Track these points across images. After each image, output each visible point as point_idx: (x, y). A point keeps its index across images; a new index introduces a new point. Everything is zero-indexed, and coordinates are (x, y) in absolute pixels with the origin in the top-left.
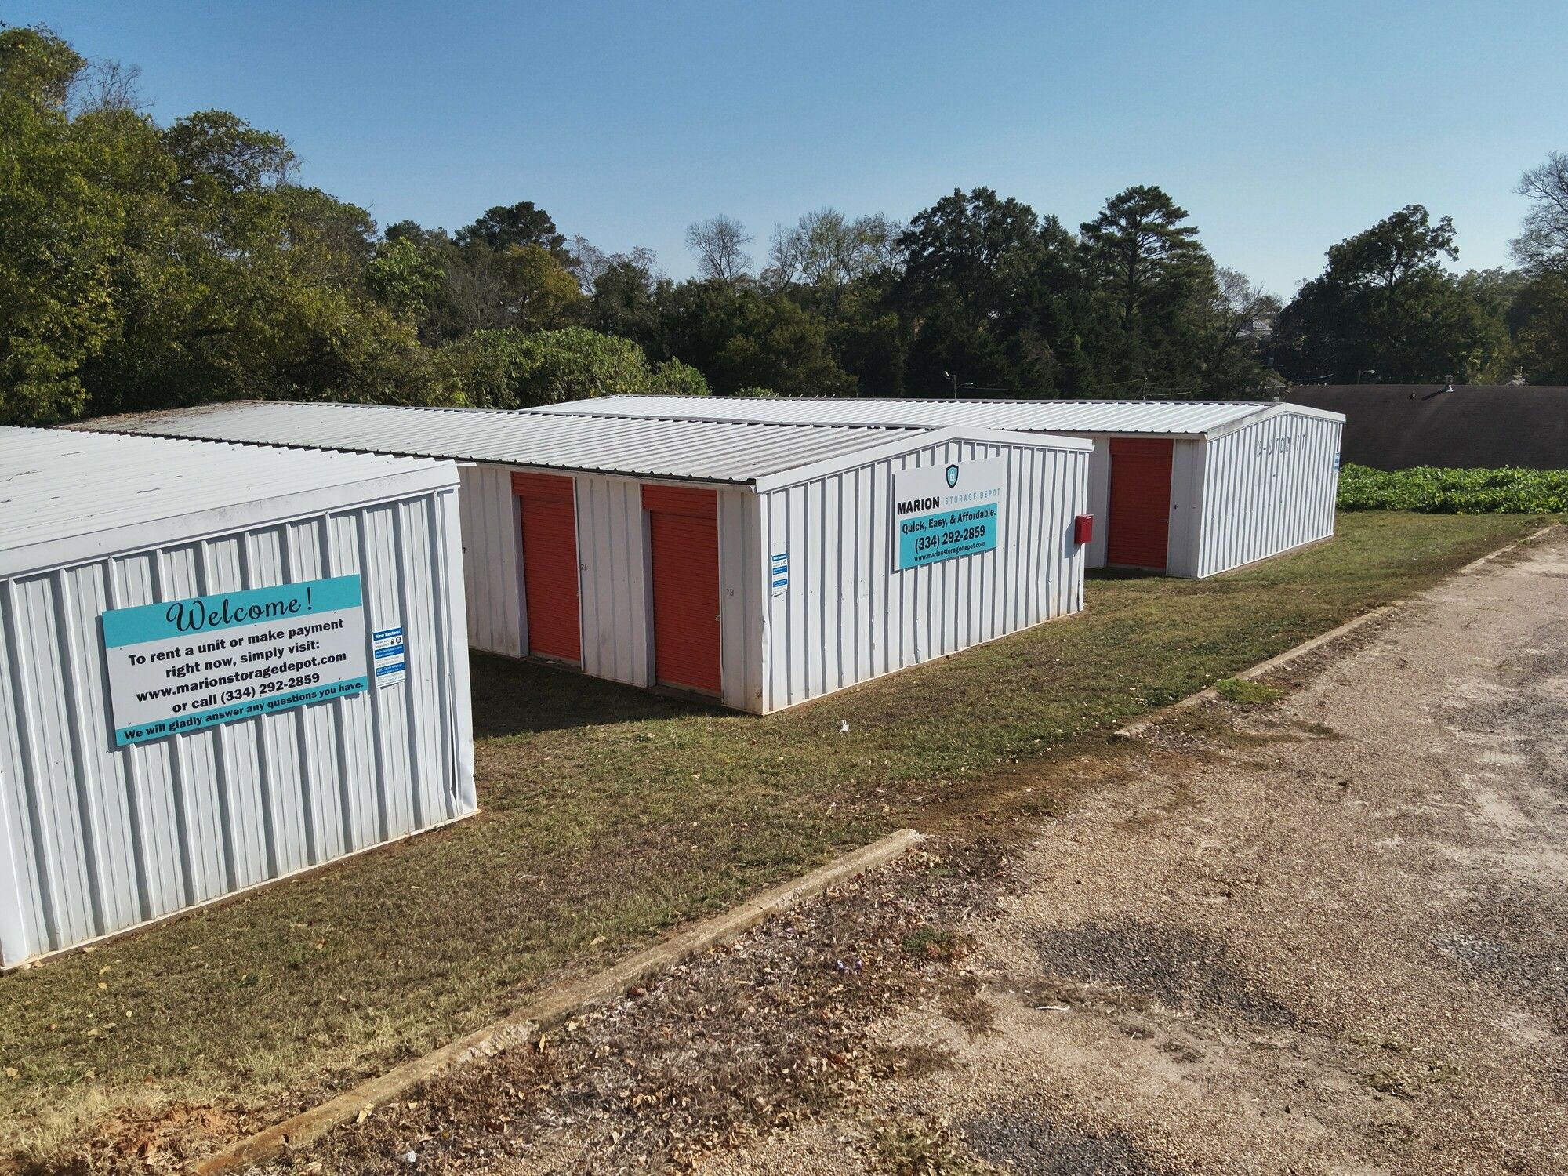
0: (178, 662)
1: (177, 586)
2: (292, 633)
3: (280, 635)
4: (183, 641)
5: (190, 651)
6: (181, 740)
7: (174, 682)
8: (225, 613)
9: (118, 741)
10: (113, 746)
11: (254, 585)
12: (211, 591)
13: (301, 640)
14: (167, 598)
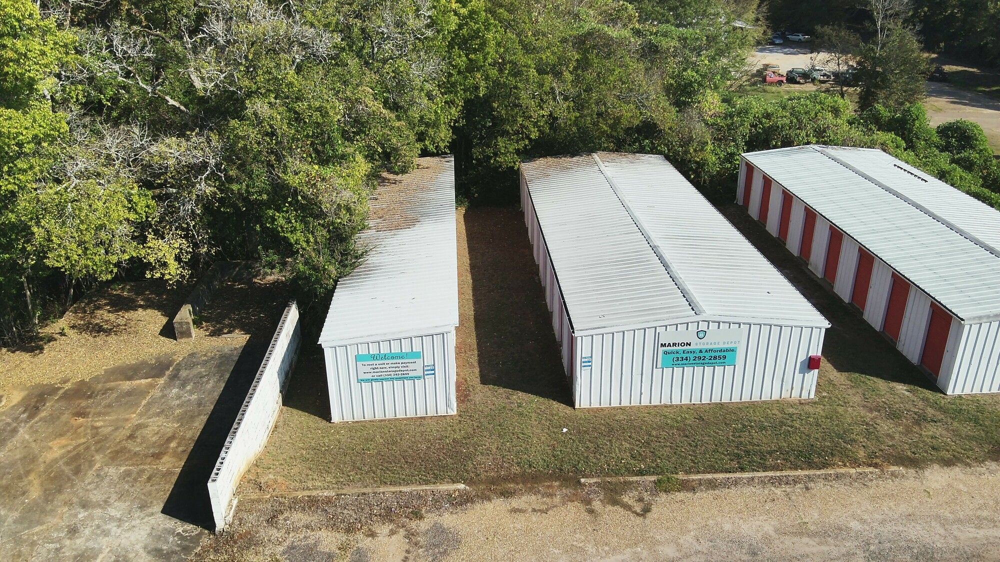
0: (373, 367)
1: (374, 350)
2: (402, 363)
3: (399, 363)
4: (375, 362)
5: (376, 365)
6: (373, 383)
7: (372, 371)
8: (385, 357)
9: (360, 381)
10: (358, 382)
11: (393, 352)
12: (382, 352)
13: (405, 365)
14: (371, 353)
